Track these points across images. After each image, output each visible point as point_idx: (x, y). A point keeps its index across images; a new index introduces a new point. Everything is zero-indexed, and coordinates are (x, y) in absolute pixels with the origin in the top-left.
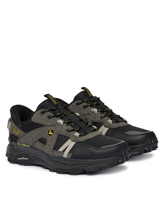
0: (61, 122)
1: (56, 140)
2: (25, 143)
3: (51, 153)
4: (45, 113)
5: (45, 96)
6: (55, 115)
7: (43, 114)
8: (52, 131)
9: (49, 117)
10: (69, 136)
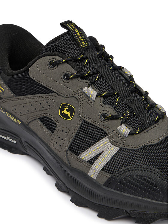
0: (92, 92)
1: (76, 132)
2: (12, 112)
3: (62, 155)
4: (60, 66)
5: (63, 25)
6: (81, 74)
7: (54, 66)
8: (70, 109)
9: (67, 77)
10: (105, 130)
